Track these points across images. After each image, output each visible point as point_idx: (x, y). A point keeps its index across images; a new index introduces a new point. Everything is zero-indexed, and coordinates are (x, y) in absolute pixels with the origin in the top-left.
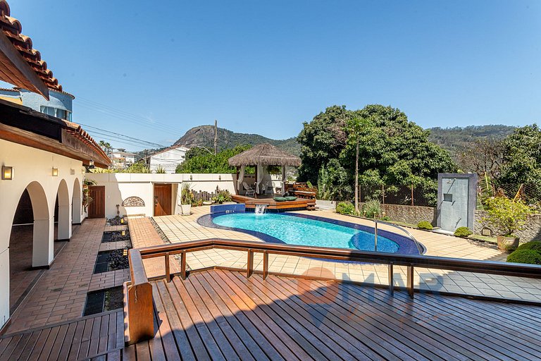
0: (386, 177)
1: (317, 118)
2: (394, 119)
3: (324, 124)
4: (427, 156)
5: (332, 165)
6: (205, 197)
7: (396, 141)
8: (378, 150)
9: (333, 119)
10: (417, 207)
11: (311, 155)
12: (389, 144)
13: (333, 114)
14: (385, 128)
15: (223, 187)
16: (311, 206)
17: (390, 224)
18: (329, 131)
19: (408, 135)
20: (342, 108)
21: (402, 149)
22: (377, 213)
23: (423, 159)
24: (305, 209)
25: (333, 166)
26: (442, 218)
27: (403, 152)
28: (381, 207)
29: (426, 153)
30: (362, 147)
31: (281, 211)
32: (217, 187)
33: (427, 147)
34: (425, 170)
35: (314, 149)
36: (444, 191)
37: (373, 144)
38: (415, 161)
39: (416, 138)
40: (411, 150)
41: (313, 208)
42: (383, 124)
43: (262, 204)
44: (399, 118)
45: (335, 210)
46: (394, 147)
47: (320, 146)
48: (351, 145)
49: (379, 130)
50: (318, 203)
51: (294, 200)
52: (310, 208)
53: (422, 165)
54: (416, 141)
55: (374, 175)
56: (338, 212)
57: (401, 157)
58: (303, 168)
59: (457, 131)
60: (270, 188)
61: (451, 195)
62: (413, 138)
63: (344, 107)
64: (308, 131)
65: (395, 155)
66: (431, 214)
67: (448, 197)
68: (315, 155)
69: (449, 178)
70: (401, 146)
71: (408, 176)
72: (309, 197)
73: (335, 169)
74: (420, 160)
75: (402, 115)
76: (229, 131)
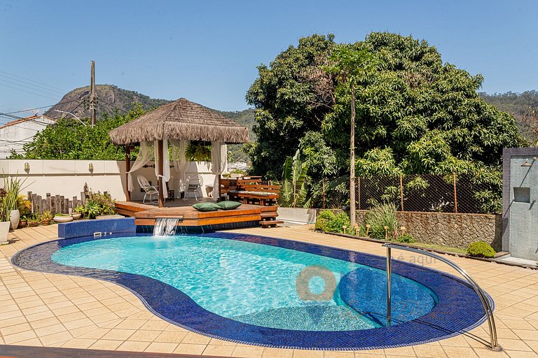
0: (405, 163)
1: (281, 57)
2: (417, 58)
3: (295, 67)
4: (477, 122)
5: (311, 143)
6: (58, 207)
7: (423, 95)
8: (391, 113)
9: (310, 58)
10: (465, 215)
11: (272, 125)
12: (411, 100)
13: (311, 50)
14: (403, 73)
15: (97, 186)
16: (268, 219)
17: (414, 249)
18: (304, 80)
19: (444, 84)
20: (327, 39)
21: (434, 111)
22: (391, 229)
23: (470, 127)
24: (256, 224)
25: (312, 145)
26: (513, 235)
27: (436, 116)
28: (398, 217)
29: (476, 117)
30: (361, 106)
31: (209, 231)
32: (86, 187)
33: (477, 106)
34: (475, 149)
35: (279, 114)
36: (515, 182)
37: (382, 102)
38: (457, 131)
39: (458, 89)
40: (450, 113)
41: (272, 222)
42: (400, 67)
43: (168, 217)
44: (428, 57)
45: (313, 226)
46: (421, 107)
47: (289, 107)
48: (343, 104)
49: (393, 75)
50: (282, 214)
51: (234, 208)
52: (265, 222)
53: (469, 139)
54: (459, 95)
55: (383, 158)
56: (319, 230)
57: (431, 126)
58: (258, 151)
59: (510, 98)
60: (193, 187)
61: (529, 189)
62: (453, 89)
63: (331, 37)
64: (266, 81)
65: (421, 121)
66: (491, 228)
67: (523, 194)
68: (280, 126)
69: (524, 157)
70: (432, 104)
71: (445, 159)
72: (265, 202)
73: (316, 151)
74: (465, 130)
75: (432, 51)
76: (141, 96)
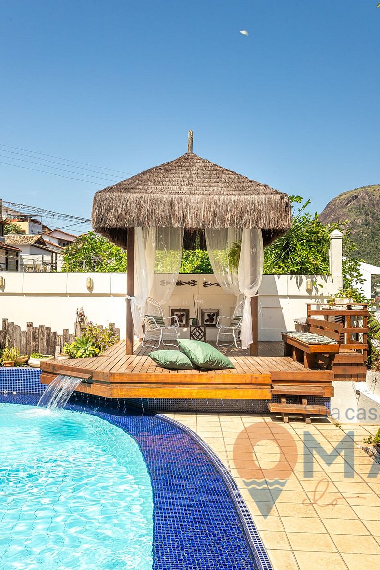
32: (81, 314)
43: (72, 374)
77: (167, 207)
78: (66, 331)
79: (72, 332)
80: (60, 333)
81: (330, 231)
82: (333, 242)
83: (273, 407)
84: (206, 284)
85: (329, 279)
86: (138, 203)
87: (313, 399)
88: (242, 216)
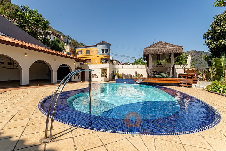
11: (213, 46)
16: (184, 83)
32: (136, 72)
43: (141, 79)
77: (158, 50)
78: (133, 75)
79: (134, 75)
80: (132, 75)
81: (188, 56)
82: (188, 58)
83: (180, 85)
84: (160, 67)
85: (187, 65)
86: (152, 50)
87: (188, 84)
88: (173, 51)
